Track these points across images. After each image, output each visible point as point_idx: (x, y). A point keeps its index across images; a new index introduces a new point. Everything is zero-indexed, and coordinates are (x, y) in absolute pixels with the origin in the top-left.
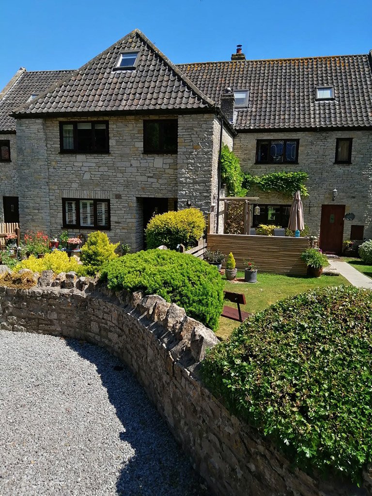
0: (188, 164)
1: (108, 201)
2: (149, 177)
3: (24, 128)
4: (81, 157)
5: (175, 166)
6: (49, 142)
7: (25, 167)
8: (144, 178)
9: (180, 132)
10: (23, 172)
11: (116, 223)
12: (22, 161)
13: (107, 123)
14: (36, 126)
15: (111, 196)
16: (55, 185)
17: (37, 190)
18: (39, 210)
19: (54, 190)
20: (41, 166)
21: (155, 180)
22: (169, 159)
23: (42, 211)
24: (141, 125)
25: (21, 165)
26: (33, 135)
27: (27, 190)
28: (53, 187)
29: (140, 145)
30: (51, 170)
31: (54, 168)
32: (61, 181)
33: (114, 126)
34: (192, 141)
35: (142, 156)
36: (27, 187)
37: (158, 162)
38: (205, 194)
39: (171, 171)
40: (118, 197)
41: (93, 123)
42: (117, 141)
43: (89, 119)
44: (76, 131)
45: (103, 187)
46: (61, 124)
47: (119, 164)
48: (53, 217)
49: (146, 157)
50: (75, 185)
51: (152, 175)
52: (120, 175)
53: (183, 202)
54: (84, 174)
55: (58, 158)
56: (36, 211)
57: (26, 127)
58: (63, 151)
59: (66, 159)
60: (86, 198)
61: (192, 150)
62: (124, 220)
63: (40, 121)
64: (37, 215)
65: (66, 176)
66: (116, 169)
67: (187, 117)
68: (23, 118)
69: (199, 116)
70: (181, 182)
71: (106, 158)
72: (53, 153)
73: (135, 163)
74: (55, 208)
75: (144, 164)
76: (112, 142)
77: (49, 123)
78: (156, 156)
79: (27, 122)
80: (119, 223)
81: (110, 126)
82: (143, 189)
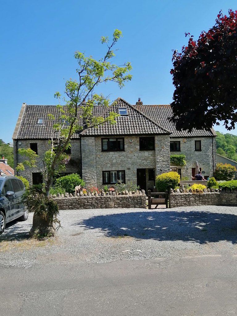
0: (160, 154)
1: (124, 171)
2: (142, 160)
3: (86, 141)
4: (111, 153)
5: (154, 155)
6: (96, 147)
7: (86, 158)
8: (140, 161)
9: (156, 142)
10: (85, 160)
11: (128, 180)
12: (84, 155)
13: (123, 139)
14: (92, 140)
15: (126, 169)
16: (99, 165)
17: (92, 168)
18: (92, 177)
19: (98, 167)
20: (93, 157)
21: (145, 161)
22: (151, 152)
23: (94, 177)
24: (138, 139)
25: (84, 157)
26: (90, 144)
29: (138, 147)
30: (97, 159)
31: (99, 158)
32: (102, 164)
33: (127, 140)
34: (161, 145)
35: (139, 152)
37: (146, 154)
38: (168, 166)
39: (152, 157)
40: (129, 169)
41: (117, 139)
42: (128, 146)
43: (115, 137)
44: (108, 142)
45: (122, 165)
46: (102, 139)
47: (129, 155)
48: (98, 180)
49: (141, 152)
50: (109, 165)
51: (143, 159)
52: (129, 160)
53: (159, 169)
54: (113, 160)
55: (101, 153)
58: (103, 151)
59: (105, 154)
60: (114, 170)
61: (161, 149)
62: (132, 179)
63: (93, 138)
65: (105, 161)
66: (128, 157)
67: (159, 136)
68: (85, 137)
69: (164, 136)
70: (158, 162)
71: (123, 153)
72: (98, 151)
73: (136, 155)
74: (99, 175)
75: (140, 154)
76: (126, 146)
77: (96, 139)
78: (145, 151)
79: (87, 138)
80: (130, 180)
81: (125, 140)
82: (140, 165)
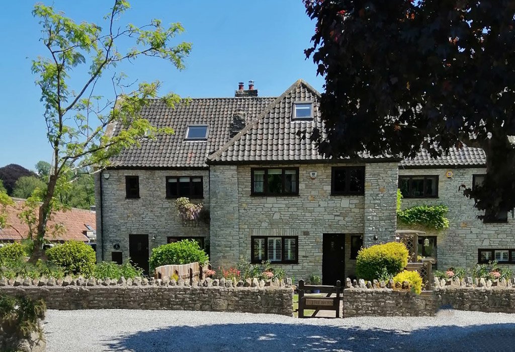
0: (375, 204)
1: (296, 238)
2: (335, 216)
3: (219, 173)
4: (271, 200)
5: (362, 206)
6: (240, 186)
7: (218, 209)
8: (332, 217)
9: (368, 177)
10: (216, 213)
11: (304, 257)
12: (216, 203)
13: (297, 170)
14: (230, 173)
15: (300, 233)
16: (245, 224)
17: (230, 230)
18: (230, 247)
19: (243, 229)
20: (234, 207)
21: (342, 218)
22: (355, 200)
23: (234, 249)
24: (329, 171)
25: (214, 207)
26: (227, 180)
27: (219, 230)
28: (243, 227)
29: (328, 188)
30: (242, 211)
31: (244, 209)
32: (251, 221)
33: (305, 172)
34: (378, 185)
35: (329, 197)
36: (219, 227)
37: (345, 202)
38: (390, 230)
39: (357, 211)
40: (306, 233)
41: (284, 169)
42: (306, 185)
43: (281, 166)
44: (266, 176)
45: (292, 225)
46: (253, 170)
47: (308, 205)
48: (242, 254)
49: (333, 198)
50: (264, 225)
51: (338, 214)
52: (308, 214)
53: (370, 237)
54: (274, 214)
55: (249, 200)
56: (228, 249)
57: (220, 172)
58: (254, 194)
59: (257, 201)
60: (275, 235)
61: (378, 193)
62: (312, 254)
63: (234, 167)
64: (230, 252)
65: (257, 217)
66: (305, 209)
67: (374, 165)
68: (217, 165)
69: (385, 165)
70: (368, 220)
71: (296, 200)
72: (244, 195)
73: (323, 204)
74: (244, 245)
75: (331, 204)
76: (302, 186)
77: (241, 169)
78: (342, 197)
79: (222, 169)
80: (307, 257)
81: (300, 172)
82: (330, 226)
